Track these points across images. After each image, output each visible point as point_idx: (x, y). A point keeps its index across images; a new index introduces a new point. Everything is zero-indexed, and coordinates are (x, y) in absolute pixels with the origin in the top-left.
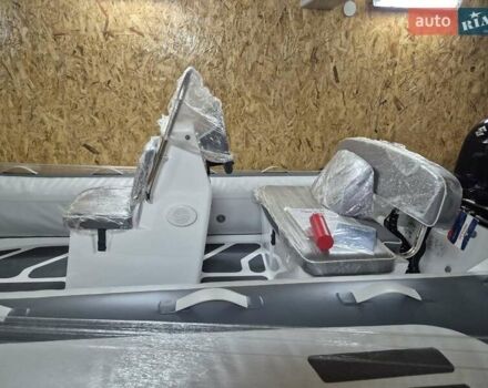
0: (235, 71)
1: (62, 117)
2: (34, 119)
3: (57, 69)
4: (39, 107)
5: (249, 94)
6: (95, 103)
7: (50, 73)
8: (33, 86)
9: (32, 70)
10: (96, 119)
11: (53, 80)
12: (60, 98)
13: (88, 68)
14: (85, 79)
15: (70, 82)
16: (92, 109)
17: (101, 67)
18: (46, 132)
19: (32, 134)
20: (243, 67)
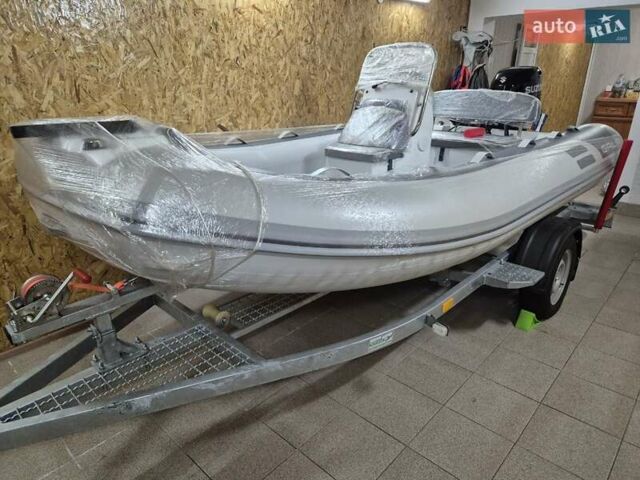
0: (321, 46)
1: (200, 96)
2: (177, 102)
3: (197, 46)
4: (181, 87)
5: (329, 68)
6: (226, 81)
7: (191, 50)
8: (176, 64)
9: (175, 48)
10: (227, 97)
11: (193, 57)
12: (199, 77)
13: (221, 45)
14: (219, 56)
15: (207, 59)
16: (224, 86)
17: (231, 43)
18: (188, 115)
19: (175, 118)
20: (325, 43)
